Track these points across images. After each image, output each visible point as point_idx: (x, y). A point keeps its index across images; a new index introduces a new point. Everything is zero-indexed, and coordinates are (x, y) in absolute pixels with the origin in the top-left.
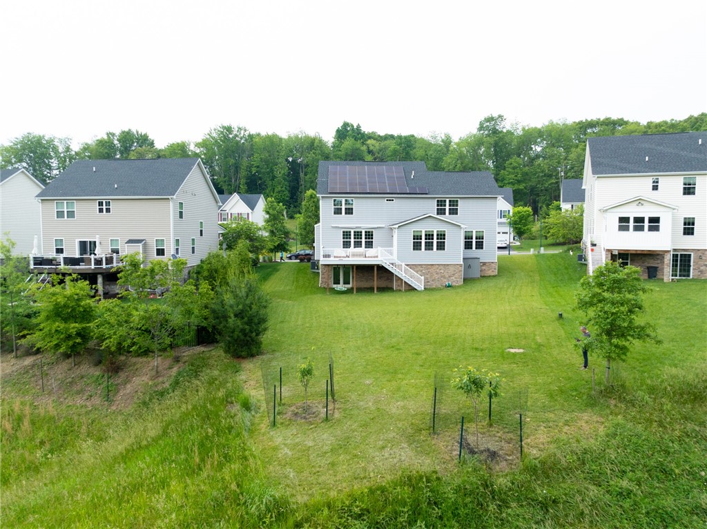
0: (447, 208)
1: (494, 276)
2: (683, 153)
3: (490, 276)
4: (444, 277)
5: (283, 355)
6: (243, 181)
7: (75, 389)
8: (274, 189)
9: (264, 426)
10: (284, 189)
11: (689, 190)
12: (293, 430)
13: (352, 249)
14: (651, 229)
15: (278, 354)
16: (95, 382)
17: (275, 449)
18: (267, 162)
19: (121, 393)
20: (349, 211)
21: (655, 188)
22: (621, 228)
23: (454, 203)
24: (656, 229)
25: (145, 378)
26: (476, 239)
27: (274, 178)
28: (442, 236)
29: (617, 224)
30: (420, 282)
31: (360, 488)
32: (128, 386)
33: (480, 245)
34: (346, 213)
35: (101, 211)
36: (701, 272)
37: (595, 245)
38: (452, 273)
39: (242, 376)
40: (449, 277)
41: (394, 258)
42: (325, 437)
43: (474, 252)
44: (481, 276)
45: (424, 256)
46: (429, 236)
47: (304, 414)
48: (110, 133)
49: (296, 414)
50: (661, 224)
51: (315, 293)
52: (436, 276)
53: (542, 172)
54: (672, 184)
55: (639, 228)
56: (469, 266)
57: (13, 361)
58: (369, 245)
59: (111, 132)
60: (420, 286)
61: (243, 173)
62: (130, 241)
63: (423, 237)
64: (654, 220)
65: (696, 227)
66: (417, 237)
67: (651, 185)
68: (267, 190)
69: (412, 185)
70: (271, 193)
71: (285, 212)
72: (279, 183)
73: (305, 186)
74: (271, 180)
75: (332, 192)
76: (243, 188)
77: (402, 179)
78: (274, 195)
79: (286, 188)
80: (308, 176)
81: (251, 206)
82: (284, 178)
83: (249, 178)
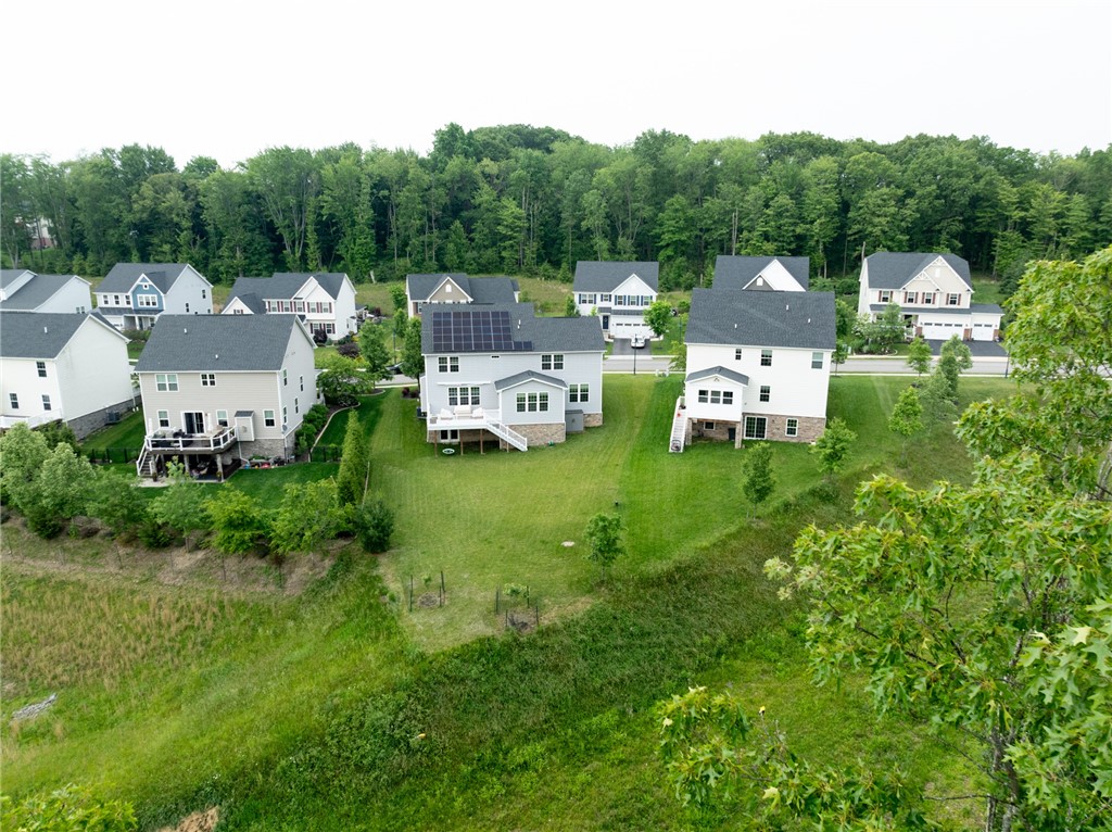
0: (552, 362)
1: (598, 427)
2: (770, 320)
3: (594, 427)
4: (547, 435)
5: (407, 550)
6: (310, 228)
7: (251, 578)
8: (355, 239)
9: (405, 611)
10: (368, 240)
11: (766, 362)
12: (422, 614)
13: (459, 408)
14: (725, 402)
15: (403, 549)
16: (266, 572)
17: (414, 625)
18: (341, 200)
19: (290, 581)
20: (455, 369)
21: (738, 357)
22: (701, 400)
23: (559, 358)
24: (730, 402)
25: (305, 569)
26: (581, 392)
27: (354, 224)
28: (544, 397)
29: (697, 396)
30: (522, 442)
31: (457, 645)
32: (293, 575)
33: (585, 398)
34: (451, 371)
35: (205, 383)
36: (773, 434)
37: (684, 408)
38: (556, 431)
39: (381, 571)
40: (552, 436)
41: (498, 419)
42: (440, 618)
43: (579, 405)
44: (586, 428)
45: (528, 417)
46: (532, 398)
47: (428, 602)
48: (108, 150)
49: (423, 603)
50: (734, 398)
51: (423, 454)
52: (539, 436)
53: (711, 217)
54: (752, 354)
55: (715, 401)
56: (573, 421)
57: (188, 555)
58: (476, 402)
59: (109, 147)
60: (524, 448)
61: (310, 218)
62: (239, 414)
63: (527, 399)
64: (728, 394)
65: (770, 394)
66: (521, 399)
67: (735, 354)
68: (346, 240)
69: (518, 338)
70: (352, 246)
71: (372, 273)
72: (362, 232)
73: (398, 235)
74: (350, 227)
75: (437, 349)
76: (312, 237)
77: (508, 330)
78: (356, 248)
79: (372, 239)
80: (401, 221)
81: (334, 292)
82: (368, 225)
83: (319, 223)
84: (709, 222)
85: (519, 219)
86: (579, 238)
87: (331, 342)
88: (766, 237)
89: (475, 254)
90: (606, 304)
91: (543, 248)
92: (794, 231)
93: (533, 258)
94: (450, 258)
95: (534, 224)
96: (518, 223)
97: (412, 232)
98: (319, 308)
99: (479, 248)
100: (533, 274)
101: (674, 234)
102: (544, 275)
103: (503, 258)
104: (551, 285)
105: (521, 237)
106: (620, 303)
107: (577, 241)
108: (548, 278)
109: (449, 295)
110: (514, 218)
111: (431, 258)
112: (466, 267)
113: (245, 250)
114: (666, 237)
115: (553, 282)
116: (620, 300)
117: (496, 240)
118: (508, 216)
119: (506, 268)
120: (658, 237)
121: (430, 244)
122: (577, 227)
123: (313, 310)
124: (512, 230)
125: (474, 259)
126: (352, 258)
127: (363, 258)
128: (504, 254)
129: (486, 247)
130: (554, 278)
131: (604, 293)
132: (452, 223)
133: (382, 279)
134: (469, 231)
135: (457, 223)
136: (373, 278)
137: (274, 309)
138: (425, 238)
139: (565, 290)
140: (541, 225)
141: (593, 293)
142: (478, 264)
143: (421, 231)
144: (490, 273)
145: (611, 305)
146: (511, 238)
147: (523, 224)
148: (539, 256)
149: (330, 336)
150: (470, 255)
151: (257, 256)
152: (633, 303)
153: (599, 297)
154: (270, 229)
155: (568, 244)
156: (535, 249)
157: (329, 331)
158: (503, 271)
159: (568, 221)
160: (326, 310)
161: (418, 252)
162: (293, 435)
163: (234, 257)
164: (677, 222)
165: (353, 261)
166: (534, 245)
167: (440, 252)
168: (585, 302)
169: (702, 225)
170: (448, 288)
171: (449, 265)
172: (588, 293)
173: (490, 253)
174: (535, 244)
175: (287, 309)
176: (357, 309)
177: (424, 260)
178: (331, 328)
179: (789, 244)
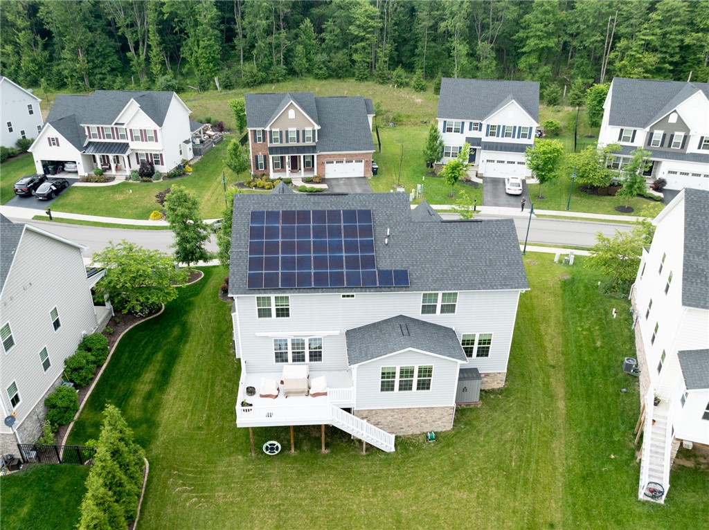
0: (439, 304)
1: (500, 391)
3: (494, 391)
4: (426, 422)
6: (152, 28)
8: (198, 41)
10: (212, 42)
13: (291, 367)
20: (283, 312)
23: (450, 297)
26: (480, 344)
27: (196, 23)
28: (426, 372)
30: (390, 441)
33: (483, 352)
34: (278, 315)
37: (657, 404)
38: (439, 417)
40: (434, 421)
43: (474, 362)
44: (482, 394)
45: (397, 399)
46: (407, 373)
51: (233, 445)
52: (414, 422)
56: (465, 389)
58: (316, 358)
60: (388, 447)
61: (151, 16)
63: (398, 374)
66: (388, 375)
68: (190, 41)
69: (385, 262)
70: (196, 48)
71: (216, 79)
72: (205, 34)
73: (244, 36)
74: (193, 27)
75: (254, 284)
76: (154, 39)
77: (369, 246)
78: (200, 51)
79: (216, 40)
80: (247, 20)
81: (158, 116)
82: (212, 26)
83: (160, 22)
84: (582, 27)
85: (372, 18)
86: (434, 40)
87: (160, 175)
88: (648, 47)
89: (324, 57)
90: (475, 134)
91: (396, 50)
92: (682, 41)
93: (385, 62)
94: (299, 62)
95: (388, 24)
96: (372, 23)
97: (258, 32)
98: (143, 136)
99: (329, 50)
100: (384, 80)
101: (540, 39)
102: (397, 82)
103: (353, 62)
104: (405, 93)
105: (373, 38)
106: (492, 134)
107: (433, 44)
108: (401, 85)
109: (292, 122)
110: (368, 17)
111: (278, 62)
112: (316, 71)
113: (87, 52)
114: (532, 43)
115: (407, 89)
116: (492, 131)
117: (347, 41)
118: (360, 14)
119: (357, 72)
120: (523, 41)
121: (278, 46)
122: (434, 27)
123: (137, 139)
124: (365, 30)
125: (324, 62)
126: (197, 61)
127: (208, 62)
128: (355, 57)
129: (338, 48)
130: (407, 84)
131: (474, 121)
132: (302, 21)
133: (227, 86)
134: (320, 31)
135: (307, 21)
136: (217, 84)
137: (95, 136)
138: (272, 39)
139: (419, 101)
140: (395, 24)
141: (461, 121)
142: (328, 68)
143: (268, 32)
144: (340, 78)
145: (482, 135)
146: (363, 39)
147: (376, 23)
148: (391, 58)
149: (158, 168)
150: (319, 58)
151: (100, 59)
152: (508, 135)
153: (467, 126)
154: (111, 29)
155: (424, 47)
156: (387, 52)
157: (157, 163)
158: (354, 75)
159: (424, 21)
160: (151, 139)
161: (266, 55)
162: (42, 404)
163: (75, 60)
164: (546, 26)
165: (197, 65)
166: (387, 47)
167: (289, 56)
168: (450, 130)
169: (572, 29)
170: (292, 114)
171: (297, 69)
172: (454, 121)
173: (340, 57)
174: (387, 45)
175: (109, 136)
176: (192, 130)
177: (271, 64)
178: (158, 159)
179: (672, 56)
